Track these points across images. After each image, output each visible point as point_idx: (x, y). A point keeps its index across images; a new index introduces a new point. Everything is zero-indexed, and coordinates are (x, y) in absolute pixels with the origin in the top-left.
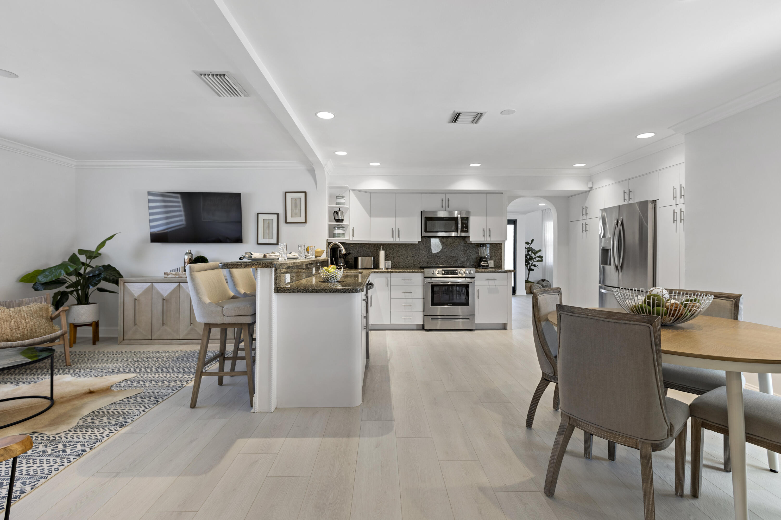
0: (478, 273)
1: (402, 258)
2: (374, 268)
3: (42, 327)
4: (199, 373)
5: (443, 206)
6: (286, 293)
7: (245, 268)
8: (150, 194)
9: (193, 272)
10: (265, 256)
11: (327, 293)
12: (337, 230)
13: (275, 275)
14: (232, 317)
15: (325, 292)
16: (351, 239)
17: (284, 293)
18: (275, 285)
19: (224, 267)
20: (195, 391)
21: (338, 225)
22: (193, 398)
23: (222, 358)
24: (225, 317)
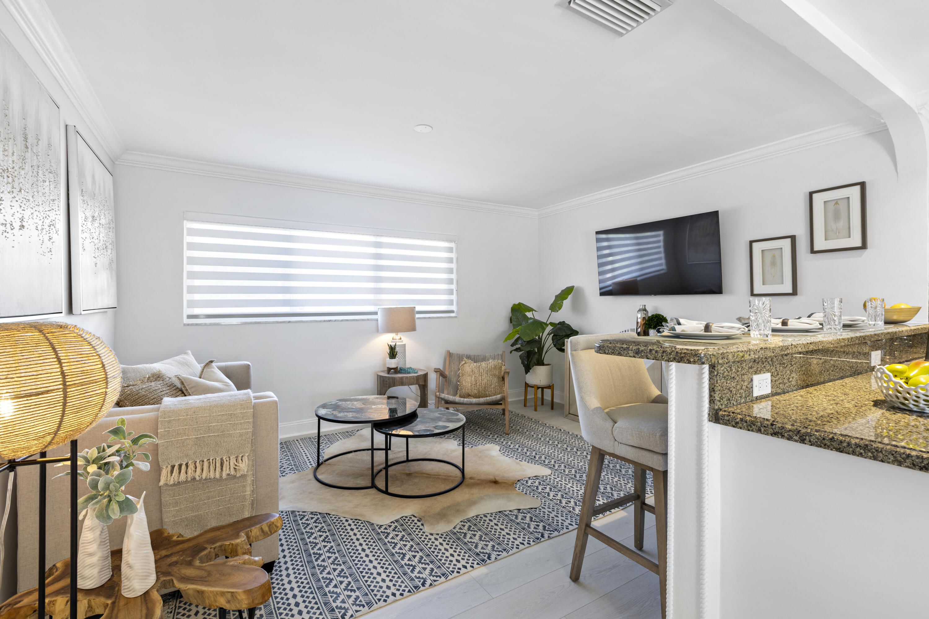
3: (493, 386)
4: (583, 527)
6: (741, 428)
7: (634, 357)
8: (597, 233)
9: (575, 350)
10: (707, 328)
11: (882, 461)
13: (710, 379)
14: (627, 447)
15: (875, 458)
17: (734, 427)
18: (710, 402)
19: (599, 350)
20: (576, 554)
22: (574, 565)
23: (639, 503)
24: (616, 443)
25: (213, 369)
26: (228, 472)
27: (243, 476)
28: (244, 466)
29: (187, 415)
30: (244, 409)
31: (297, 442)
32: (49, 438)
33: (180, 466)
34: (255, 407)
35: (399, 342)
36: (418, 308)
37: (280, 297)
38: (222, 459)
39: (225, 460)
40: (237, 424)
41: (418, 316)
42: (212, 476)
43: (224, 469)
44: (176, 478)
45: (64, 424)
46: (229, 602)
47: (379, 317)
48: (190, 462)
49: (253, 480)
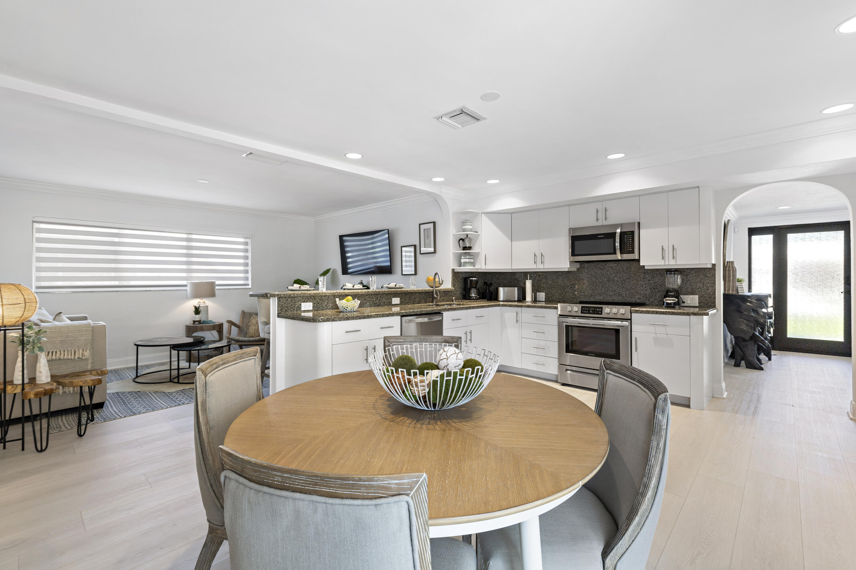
0: (636, 313)
1: (558, 290)
2: (519, 301)
5: (597, 219)
8: (340, 236)
12: (464, 258)
13: (277, 303)
16: (483, 268)
18: (277, 311)
21: (466, 253)
25: (62, 317)
26: (78, 356)
27: (87, 359)
28: (87, 354)
29: (56, 330)
30: (87, 328)
31: (123, 370)
32: (18, 319)
33: (52, 352)
34: (93, 327)
35: (203, 304)
36: (217, 282)
37: (113, 274)
38: (75, 350)
39: (76, 351)
40: (83, 334)
41: (217, 287)
42: (70, 357)
43: (76, 355)
44: (51, 357)
45: (24, 315)
46: (84, 383)
47: (188, 288)
48: (58, 351)
49: (92, 362)
